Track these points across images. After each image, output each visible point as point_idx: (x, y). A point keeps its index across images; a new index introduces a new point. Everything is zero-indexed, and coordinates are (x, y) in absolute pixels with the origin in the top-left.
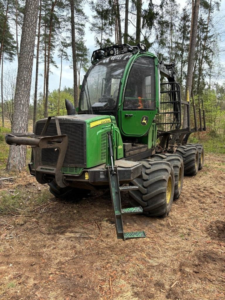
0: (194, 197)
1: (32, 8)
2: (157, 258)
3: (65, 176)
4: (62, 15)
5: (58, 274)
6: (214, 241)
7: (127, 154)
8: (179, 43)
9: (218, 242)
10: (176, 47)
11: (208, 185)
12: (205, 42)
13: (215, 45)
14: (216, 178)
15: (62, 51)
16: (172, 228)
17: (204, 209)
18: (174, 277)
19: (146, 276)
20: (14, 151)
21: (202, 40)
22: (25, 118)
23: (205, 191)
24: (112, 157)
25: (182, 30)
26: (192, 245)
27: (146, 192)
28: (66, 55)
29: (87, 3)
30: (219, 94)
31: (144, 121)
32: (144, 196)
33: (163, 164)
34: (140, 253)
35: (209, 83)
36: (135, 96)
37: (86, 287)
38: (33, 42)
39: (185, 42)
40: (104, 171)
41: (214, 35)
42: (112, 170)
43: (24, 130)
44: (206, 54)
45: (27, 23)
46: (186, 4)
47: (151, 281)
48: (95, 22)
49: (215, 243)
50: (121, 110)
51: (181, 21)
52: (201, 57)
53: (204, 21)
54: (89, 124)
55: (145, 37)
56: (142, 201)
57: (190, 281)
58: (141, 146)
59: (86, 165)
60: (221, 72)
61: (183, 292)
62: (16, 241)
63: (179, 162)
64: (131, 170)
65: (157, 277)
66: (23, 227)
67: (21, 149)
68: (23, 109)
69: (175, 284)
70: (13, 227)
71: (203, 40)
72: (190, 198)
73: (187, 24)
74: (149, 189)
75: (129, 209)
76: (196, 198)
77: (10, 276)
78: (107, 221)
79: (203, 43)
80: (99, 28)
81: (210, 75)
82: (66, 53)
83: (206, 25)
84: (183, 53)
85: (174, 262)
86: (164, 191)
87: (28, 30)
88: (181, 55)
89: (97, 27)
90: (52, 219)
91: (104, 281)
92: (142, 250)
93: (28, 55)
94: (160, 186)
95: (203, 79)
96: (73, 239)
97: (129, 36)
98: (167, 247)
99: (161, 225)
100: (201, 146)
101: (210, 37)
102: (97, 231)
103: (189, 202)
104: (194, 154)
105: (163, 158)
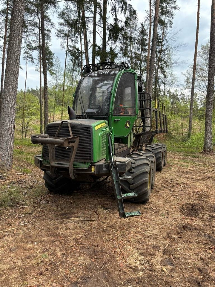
0: (165, 187)
1: (18, 20)
2: (150, 231)
3: (75, 169)
4: (29, 19)
5: (78, 246)
6: (187, 217)
7: (116, 152)
8: (138, 54)
9: (190, 218)
10: (136, 57)
11: (174, 177)
12: (160, 54)
13: (169, 58)
14: (179, 172)
15: (27, 53)
16: (155, 210)
17: (175, 195)
18: (165, 242)
19: (145, 243)
20: (2, 150)
21: (157, 53)
22: (13, 119)
23: (172, 183)
24: (112, 154)
25: (141, 42)
26: (172, 221)
27: (133, 182)
28: (32, 58)
29: (56, 12)
30: (171, 99)
31: (127, 125)
32: (131, 186)
33: (144, 160)
34: (136, 229)
35: (164, 90)
36: (119, 104)
37: (104, 252)
38: (20, 50)
39: (143, 54)
40: (106, 165)
41: (167, 48)
42: (112, 164)
43: (12, 131)
44: (162, 65)
45: (14, 33)
46: (144, 20)
47: (149, 246)
48: (62, 29)
49: (188, 219)
50: (111, 116)
51: (140, 34)
52: (157, 68)
53: (159, 35)
54: (94, 127)
55: (111, 48)
56: (129, 190)
57: (177, 243)
58: (124, 145)
59: (93, 160)
60: (174, 81)
61: (174, 250)
62: (30, 226)
63: (153, 158)
64: (126, 164)
65: (153, 243)
66: (32, 216)
67: (9, 149)
68: (11, 111)
69: (167, 245)
70: (23, 216)
71: (159, 52)
72: (162, 188)
73: (145, 37)
74: (135, 179)
75: (127, 194)
76: (166, 188)
77: (39, 250)
78: (101, 207)
79: (158, 55)
80: (65, 35)
81: (164, 83)
82: (31, 56)
83: (161, 39)
84: (141, 63)
85: (163, 232)
86: (147, 181)
87: (15, 40)
88: (139, 64)
89: (63, 34)
90: (54, 209)
91: (116, 248)
92: (136, 227)
93: (15, 62)
94: (144, 177)
95: (159, 87)
96: (80, 222)
97: (97, 46)
98: (154, 224)
99: (145, 208)
100: (165, 145)
101: (165, 50)
102: (96, 215)
103: (161, 191)
104: (161, 152)
105: (140, 155)
